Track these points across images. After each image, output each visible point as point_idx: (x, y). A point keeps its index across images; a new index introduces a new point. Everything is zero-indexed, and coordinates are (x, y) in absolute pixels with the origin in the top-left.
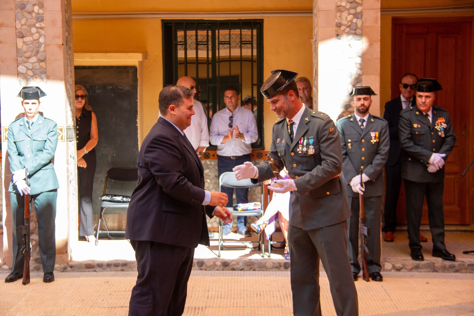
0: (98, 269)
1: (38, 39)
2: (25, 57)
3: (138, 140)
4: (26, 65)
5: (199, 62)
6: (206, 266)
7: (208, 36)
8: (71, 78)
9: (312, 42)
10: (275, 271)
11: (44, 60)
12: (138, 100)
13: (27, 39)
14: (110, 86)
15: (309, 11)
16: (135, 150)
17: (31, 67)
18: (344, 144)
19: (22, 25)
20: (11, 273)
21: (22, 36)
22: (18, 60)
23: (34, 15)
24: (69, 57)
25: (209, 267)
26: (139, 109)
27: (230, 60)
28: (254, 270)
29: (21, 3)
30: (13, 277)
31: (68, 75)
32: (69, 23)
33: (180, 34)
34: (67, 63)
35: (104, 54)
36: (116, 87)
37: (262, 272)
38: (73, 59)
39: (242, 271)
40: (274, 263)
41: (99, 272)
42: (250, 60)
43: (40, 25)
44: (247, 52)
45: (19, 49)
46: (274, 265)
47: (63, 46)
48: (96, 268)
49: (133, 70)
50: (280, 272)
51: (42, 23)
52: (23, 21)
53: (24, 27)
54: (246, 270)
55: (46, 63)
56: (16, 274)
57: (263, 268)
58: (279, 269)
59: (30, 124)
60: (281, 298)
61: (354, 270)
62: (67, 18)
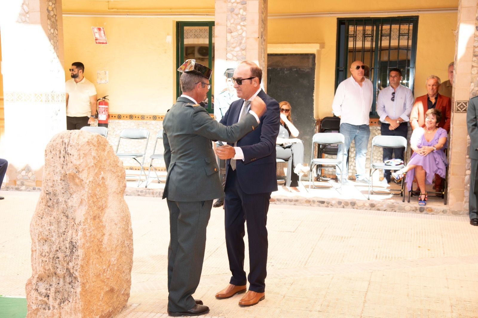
0: (277, 202)
1: (241, 34)
2: (232, 47)
3: (313, 109)
4: (233, 53)
5: (365, 50)
6: (358, 206)
7: (373, 30)
8: (264, 62)
9: (455, 33)
10: (412, 213)
11: (245, 49)
12: (315, 79)
13: (233, 34)
14: (295, 68)
15: (455, 8)
16: (311, 116)
17: (235, 55)
18: (474, 117)
19: (231, 24)
20: (218, 201)
21: (230, 32)
22: (228, 49)
23: (239, 16)
24: (263, 46)
25: (360, 207)
26: (315, 86)
27: (389, 48)
28: (395, 211)
29: (231, 8)
30: (218, 204)
31: (261, 60)
32: (265, 21)
33: (351, 28)
34: (261, 51)
35: (291, 45)
36: (299, 69)
37: (401, 213)
38: (267, 48)
39: (385, 212)
40: (411, 207)
41: (278, 205)
42: (407, 48)
43: (244, 23)
44: (404, 43)
45: (228, 42)
46: (411, 208)
47: (258, 39)
48: (276, 201)
49: (312, 56)
50: (416, 214)
51: (244, 22)
52: (232, 21)
53: (233, 25)
54: (388, 210)
55: (246, 52)
56: (221, 201)
57: (402, 210)
58: (415, 211)
59: (231, 96)
60: (412, 235)
61: (477, 217)
62: (263, 18)
